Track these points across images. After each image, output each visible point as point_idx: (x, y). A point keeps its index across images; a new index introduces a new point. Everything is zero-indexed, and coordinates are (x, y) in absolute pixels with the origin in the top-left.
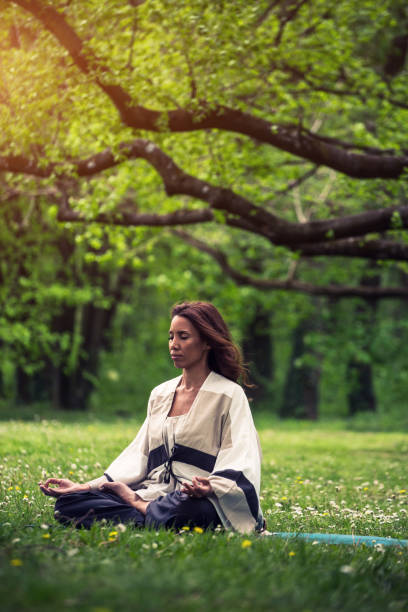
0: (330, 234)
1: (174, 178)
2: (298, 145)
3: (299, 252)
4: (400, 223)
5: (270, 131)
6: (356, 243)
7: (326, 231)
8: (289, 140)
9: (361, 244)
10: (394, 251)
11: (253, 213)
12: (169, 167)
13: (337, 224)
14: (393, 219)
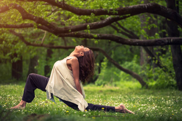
0: (70, 30)
1: (25, 14)
2: (63, 6)
3: (58, 35)
4: (89, 28)
5: (55, 1)
6: (74, 33)
7: (69, 30)
8: (60, 4)
9: (76, 34)
10: (84, 35)
11: (48, 25)
12: (24, 11)
13: (72, 28)
14: (87, 27)
